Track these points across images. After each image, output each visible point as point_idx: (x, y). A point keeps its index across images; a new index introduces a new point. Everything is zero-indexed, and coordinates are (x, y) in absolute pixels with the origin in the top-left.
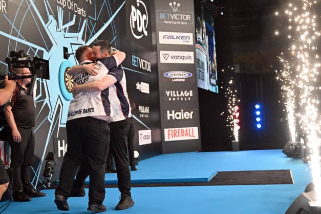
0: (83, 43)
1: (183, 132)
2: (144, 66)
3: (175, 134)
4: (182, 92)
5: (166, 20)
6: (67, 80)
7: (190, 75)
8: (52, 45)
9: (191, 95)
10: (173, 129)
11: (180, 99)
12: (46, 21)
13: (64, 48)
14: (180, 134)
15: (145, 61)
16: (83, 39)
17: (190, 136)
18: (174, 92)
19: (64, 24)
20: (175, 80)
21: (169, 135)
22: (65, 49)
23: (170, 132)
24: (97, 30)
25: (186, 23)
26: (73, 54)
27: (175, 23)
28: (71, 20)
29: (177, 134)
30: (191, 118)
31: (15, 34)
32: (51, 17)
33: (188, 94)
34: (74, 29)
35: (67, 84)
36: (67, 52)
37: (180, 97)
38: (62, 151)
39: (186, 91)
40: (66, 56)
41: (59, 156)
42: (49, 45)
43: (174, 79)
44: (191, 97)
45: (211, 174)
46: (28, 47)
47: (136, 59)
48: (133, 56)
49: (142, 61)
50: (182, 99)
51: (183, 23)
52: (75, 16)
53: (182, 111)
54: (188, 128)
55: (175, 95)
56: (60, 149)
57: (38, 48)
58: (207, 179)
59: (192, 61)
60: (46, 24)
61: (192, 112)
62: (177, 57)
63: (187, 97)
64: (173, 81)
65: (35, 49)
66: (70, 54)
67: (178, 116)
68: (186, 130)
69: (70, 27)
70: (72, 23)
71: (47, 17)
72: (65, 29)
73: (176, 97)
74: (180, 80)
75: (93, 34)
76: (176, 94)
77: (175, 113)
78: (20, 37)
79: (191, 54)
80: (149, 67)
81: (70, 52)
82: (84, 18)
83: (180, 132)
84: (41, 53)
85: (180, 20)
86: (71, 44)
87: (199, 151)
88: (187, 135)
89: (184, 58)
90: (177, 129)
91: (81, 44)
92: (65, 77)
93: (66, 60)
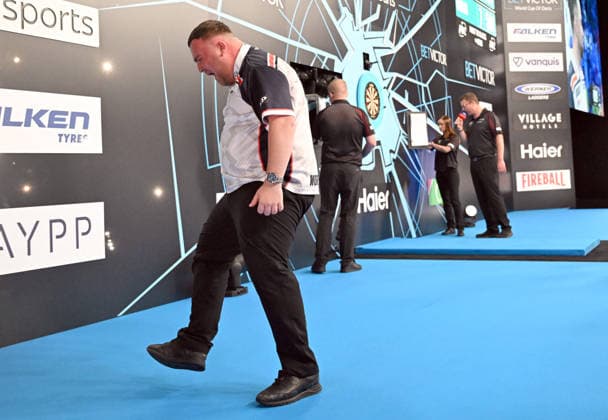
0: (391, 45)
1: (545, 177)
2: (484, 77)
3: (533, 181)
4: (544, 116)
5: (517, 5)
6: (368, 100)
7: (556, 89)
8: (347, 50)
9: (559, 120)
10: (530, 173)
11: (541, 127)
12: (338, 15)
13: (364, 54)
14: (542, 181)
15: (486, 70)
16: (391, 39)
17: (558, 184)
18: (531, 116)
19: (363, 19)
20: (533, 98)
21: (524, 181)
22: (366, 56)
23: (526, 178)
24: (411, 26)
25: (550, 9)
26: (377, 62)
27: (533, 9)
28: (374, 12)
29: (537, 181)
30: (559, 155)
31: (295, 37)
32: (344, 10)
33: (554, 118)
34: (378, 26)
35: (369, 107)
36: (368, 59)
37: (541, 124)
38: (362, 205)
39: (550, 115)
40: (367, 67)
41: (359, 211)
42: (342, 51)
43: (531, 96)
44: (558, 124)
45: (588, 245)
46: (313, 54)
47: (471, 67)
48: (466, 62)
49: (481, 69)
50: (544, 127)
51: (546, 9)
52: (379, 6)
53: (545, 144)
54: (554, 172)
55: (532, 121)
57: (328, 55)
58: (583, 251)
59: (560, 68)
60: (338, 19)
61: (560, 147)
62: (536, 62)
63: (552, 124)
64: (529, 98)
65: (323, 58)
66: (372, 63)
67: (538, 152)
68: (552, 175)
69: (373, 23)
70: (376, 17)
71: (339, 10)
72: (366, 26)
73: (535, 124)
74: (541, 98)
75: (407, 32)
76: (534, 118)
77: (533, 147)
78: (302, 41)
79: (559, 56)
80: (492, 79)
81: (372, 59)
82: (392, 9)
83: (541, 177)
84: (331, 62)
85: (540, 5)
86: (374, 48)
87: (572, 208)
88: (552, 182)
89: (547, 63)
90: (536, 173)
91: (389, 48)
92: (366, 96)
93: (367, 71)
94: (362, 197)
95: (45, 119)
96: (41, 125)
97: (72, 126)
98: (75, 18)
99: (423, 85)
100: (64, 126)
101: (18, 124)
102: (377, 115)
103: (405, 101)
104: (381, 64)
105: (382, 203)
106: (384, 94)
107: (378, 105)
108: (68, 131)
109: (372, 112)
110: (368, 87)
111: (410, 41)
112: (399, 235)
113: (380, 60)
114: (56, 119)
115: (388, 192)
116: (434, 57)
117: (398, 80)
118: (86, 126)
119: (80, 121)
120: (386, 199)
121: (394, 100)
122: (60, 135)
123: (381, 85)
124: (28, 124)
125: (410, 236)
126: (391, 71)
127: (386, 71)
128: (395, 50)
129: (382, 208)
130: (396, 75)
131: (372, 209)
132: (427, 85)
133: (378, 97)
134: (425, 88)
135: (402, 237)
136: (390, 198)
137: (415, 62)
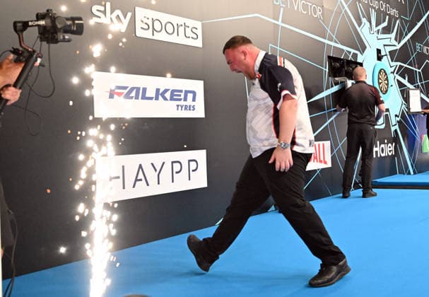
0: (396, 43)
6: (380, 81)
8: (366, 47)
12: (360, 24)
13: (377, 50)
16: (396, 39)
19: (376, 26)
22: (379, 51)
24: (410, 30)
26: (386, 55)
28: (384, 21)
31: (331, 39)
32: (364, 20)
34: (387, 30)
35: (381, 86)
36: (380, 53)
38: (376, 152)
40: (379, 58)
41: (374, 156)
42: (363, 48)
46: (343, 50)
52: (387, 17)
56: (375, 149)
57: (353, 51)
60: (359, 26)
65: (350, 53)
66: (383, 56)
69: (383, 28)
70: (385, 24)
71: (360, 20)
72: (378, 30)
75: (406, 35)
78: (336, 42)
81: (383, 53)
82: (397, 19)
84: (355, 56)
86: (384, 45)
91: (395, 46)
92: (379, 79)
93: (379, 62)
94: (376, 147)
95: (168, 95)
96: (165, 99)
97: (185, 99)
98: (187, 28)
99: (418, 70)
100: (180, 100)
101: (151, 98)
102: (386, 91)
103: (405, 82)
104: (389, 56)
105: (390, 151)
106: (391, 77)
107: (388, 84)
108: (182, 103)
109: (383, 89)
110: (380, 73)
111: (408, 40)
112: (402, 172)
113: (388, 54)
114: (175, 95)
115: (394, 144)
116: (425, 51)
117: (401, 67)
118: (194, 100)
119: (190, 96)
120: (392, 148)
121: (398, 80)
122: (178, 106)
123: (389, 70)
124: (157, 98)
125: (409, 173)
126: (395, 61)
127: (392, 61)
128: (399, 47)
129: (390, 154)
130: (399, 64)
131: (383, 155)
132: (420, 71)
133: (387, 79)
134: (419, 73)
135: (404, 174)
136: (395, 147)
137: (413, 55)
